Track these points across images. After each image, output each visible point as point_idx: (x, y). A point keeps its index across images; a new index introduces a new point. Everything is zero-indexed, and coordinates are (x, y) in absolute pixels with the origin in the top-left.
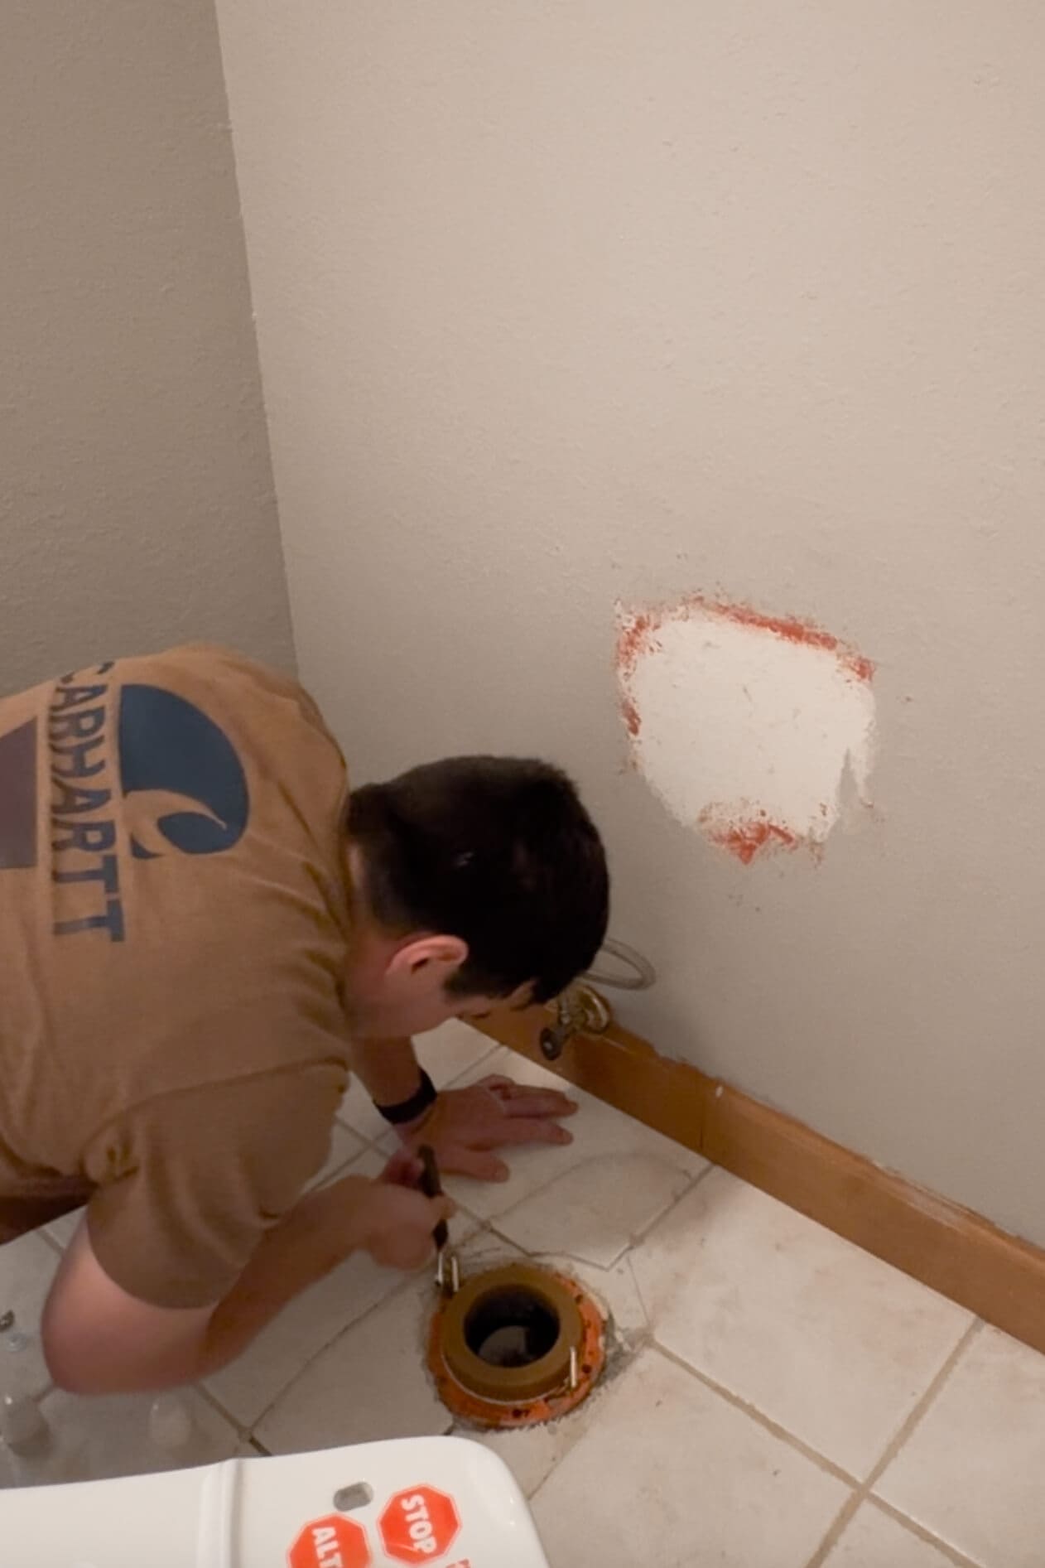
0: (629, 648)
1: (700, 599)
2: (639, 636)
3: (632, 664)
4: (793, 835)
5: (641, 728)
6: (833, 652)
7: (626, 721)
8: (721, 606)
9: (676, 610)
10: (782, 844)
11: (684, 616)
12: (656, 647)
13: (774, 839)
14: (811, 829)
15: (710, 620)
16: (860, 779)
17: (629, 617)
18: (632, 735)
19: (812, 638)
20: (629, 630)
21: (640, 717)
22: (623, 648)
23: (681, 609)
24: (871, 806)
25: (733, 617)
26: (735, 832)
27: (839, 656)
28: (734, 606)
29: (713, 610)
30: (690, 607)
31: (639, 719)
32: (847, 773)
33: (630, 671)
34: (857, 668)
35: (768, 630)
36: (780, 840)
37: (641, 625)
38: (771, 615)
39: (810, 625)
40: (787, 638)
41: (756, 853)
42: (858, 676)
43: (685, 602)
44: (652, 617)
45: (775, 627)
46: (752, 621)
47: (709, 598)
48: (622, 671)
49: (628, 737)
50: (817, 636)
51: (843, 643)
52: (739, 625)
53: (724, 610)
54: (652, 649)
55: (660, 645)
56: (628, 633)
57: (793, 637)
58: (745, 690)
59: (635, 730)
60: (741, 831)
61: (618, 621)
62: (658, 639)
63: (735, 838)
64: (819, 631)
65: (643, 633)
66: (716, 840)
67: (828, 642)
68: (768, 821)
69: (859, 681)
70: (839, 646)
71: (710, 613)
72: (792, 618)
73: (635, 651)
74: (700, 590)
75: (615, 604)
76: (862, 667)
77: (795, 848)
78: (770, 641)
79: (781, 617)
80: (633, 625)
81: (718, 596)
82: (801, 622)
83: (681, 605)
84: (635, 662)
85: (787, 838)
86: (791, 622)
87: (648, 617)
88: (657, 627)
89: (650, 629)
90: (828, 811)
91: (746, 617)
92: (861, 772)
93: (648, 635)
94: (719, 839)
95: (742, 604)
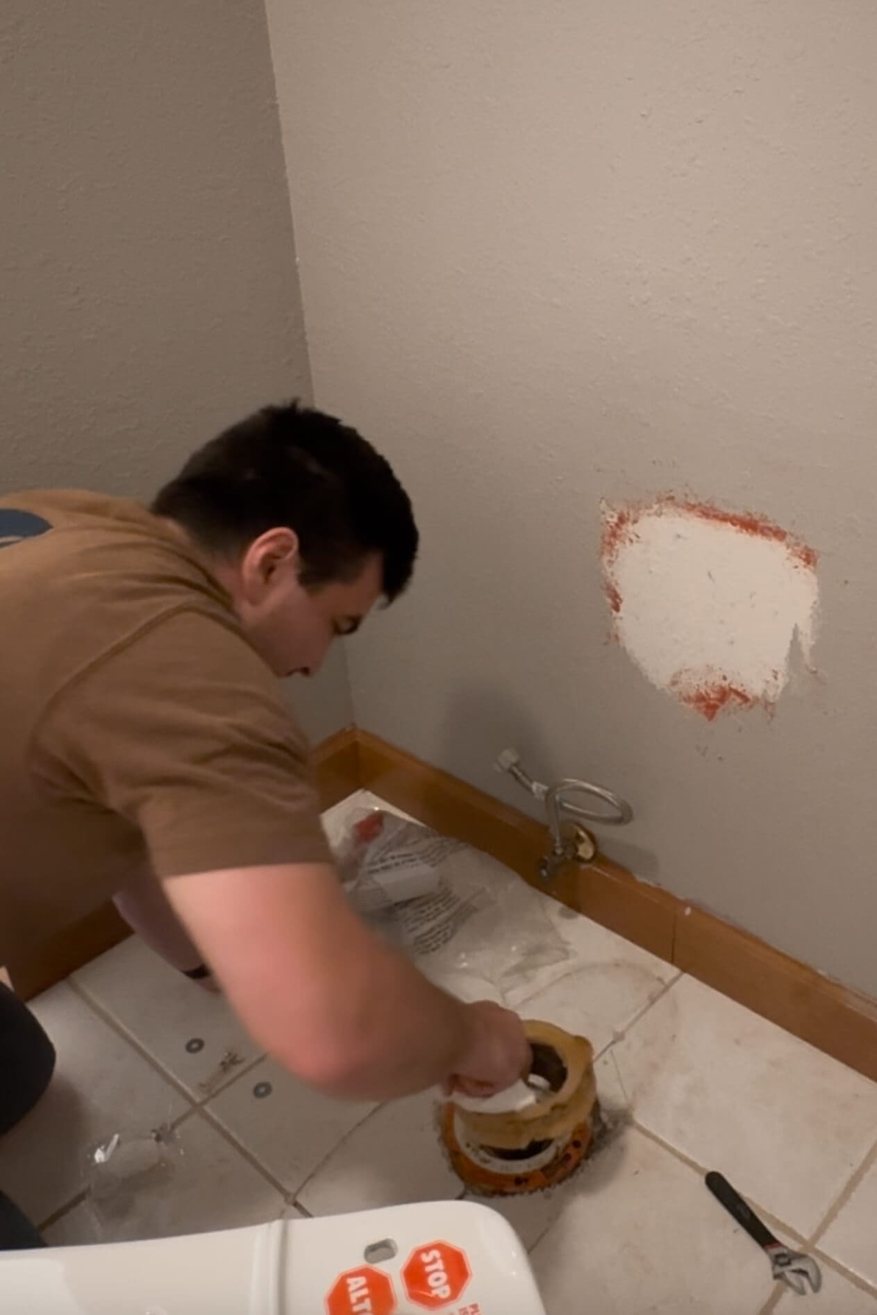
0: (612, 540)
1: (672, 498)
2: (620, 529)
3: (614, 553)
4: (750, 696)
5: (622, 607)
6: (784, 543)
7: (609, 601)
8: (689, 504)
9: (651, 508)
10: (740, 704)
11: (659, 512)
12: (634, 538)
13: (734, 700)
14: (765, 691)
15: (680, 516)
16: (805, 650)
17: (612, 513)
18: (614, 612)
19: (766, 531)
20: (612, 524)
21: (621, 597)
22: (607, 539)
23: (656, 507)
24: (815, 672)
25: (699, 514)
26: (701, 693)
27: (788, 546)
28: (700, 504)
29: (683, 507)
30: (663, 504)
31: (620, 599)
32: (795, 644)
33: (613, 559)
34: (804, 556)
35: (729, 525)
36: (739, 700)
37: (622, 520)
38: (731, 512)
39: (765, 519)
40: (744, 531)
41: (719, 711)
42: (803, 563)
43: (659, 501)
44: (631, 513)
45: (735, 522)
46: (716, 517)
47: (679, 497)
48: (606, 558)
49: (611, 613)
50: (770, 529)
51: (792, 535)
52: (704, 520)
53: (691, 508)
54: (631, 541)
55: (638, 537)
56: (611, 527)
57: (750, 530)
58: (710, 575)
59: (617, 608)
60: (707, 693)
61: (603, 516)
62: (637, 532)
63: (701, 698)
64: (771, 525)
65: (624, 527)
66: (685, 700)
67: (779, 534)
68: (729, 684)
69: (805, 567)
70: (788, 538)
71: (680, 510)
72: (749, 514)
73: (617, 542)
74: (671, 491)
75: (601, 502)
76: (808, 555)
77: (751, 707)
78: (731, 534)
79: (740, 513)
80: (615, 520)
81: (686, 495)
82: (756, 517)
83: (656, 503)
84: (618, 551)
85: (745, 699)
86: (748, 518)
87: (628, 514)
88: (635, 522)
89: (630, 524)
90: (779, 676)
91: (709, 513)
92: (807, 642)
93: (629, 527)
94: (688, 699)
95: (707, 502)
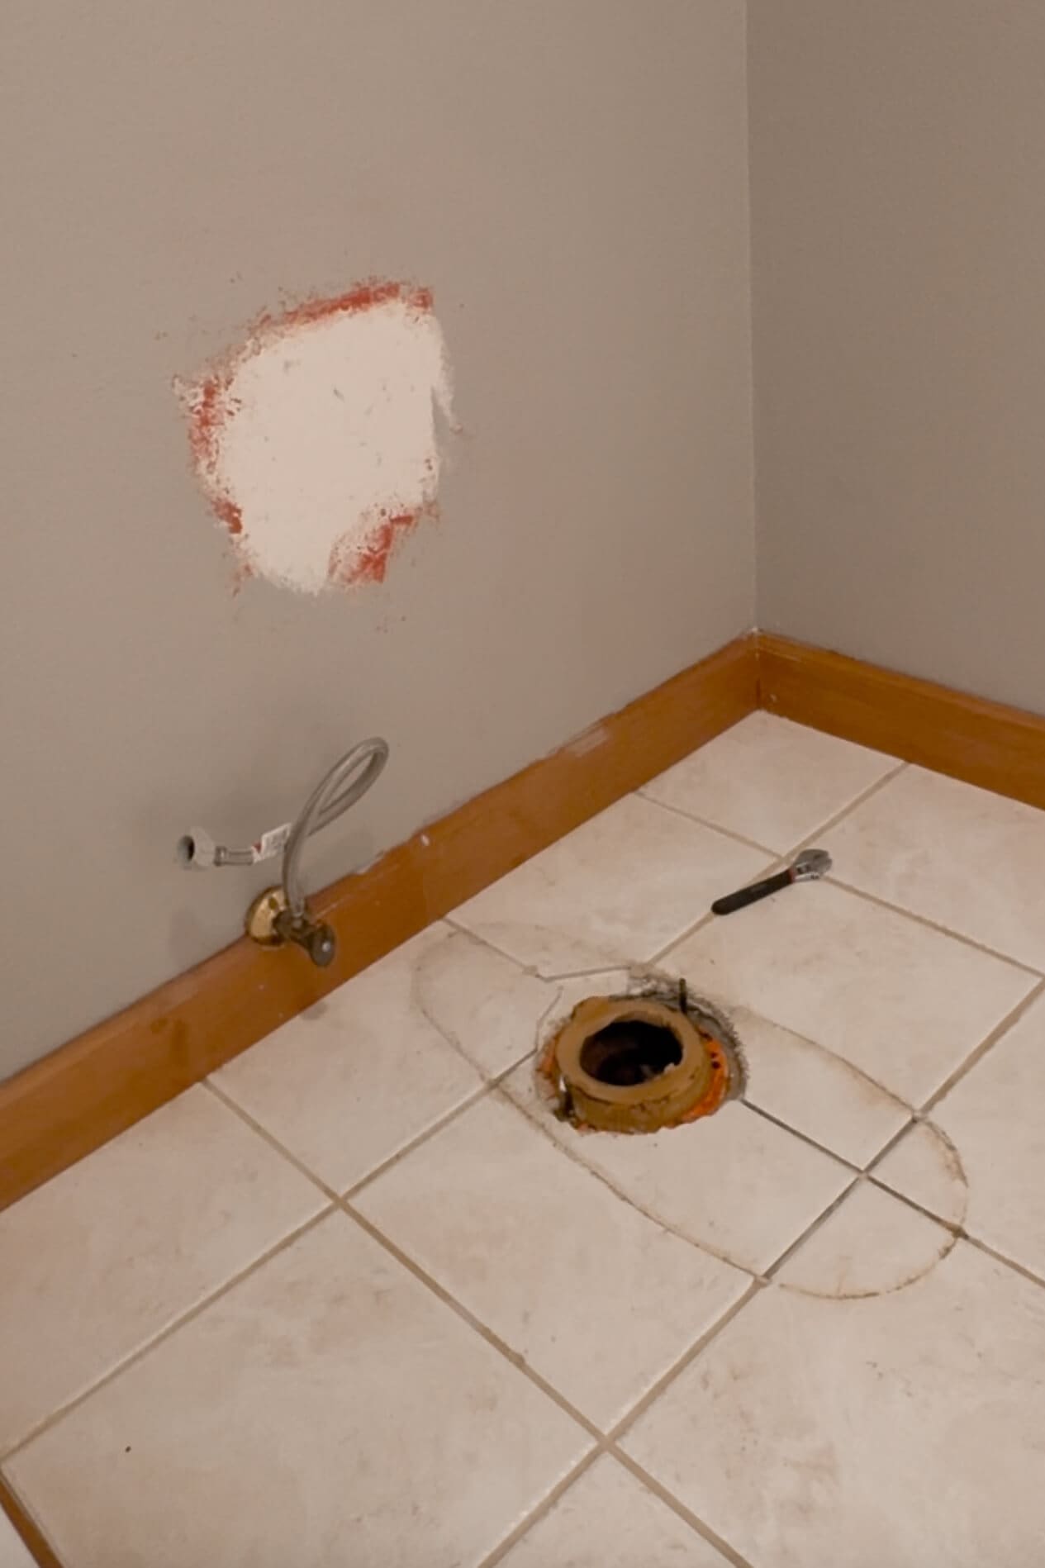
0: (204, 430)
1: (268, 317)
2: (212, 406)
3: (213, 448)
4: (412, 512)
5: (244, 520)
6: (399, 299)
7: (225, 524)
8: (290, 314)
9: (245, 348)
10: (406, 530)
11: (256, 348)
12: (233, 407)
13: (398, 532)
14: (424, 493)
15: (282, 336)
16: (447, 412)
17: (193, 390)
18: (235, 536)
19: (381, 295)
20: (199, 407)
21: (239, 506)
22: (197, 435)
23: (249, 343)
24: (460, 431)
25: (305, 319)
26: (365, 556)
27: (404, 299)
28: (302, 306)
29: (283, 323)
30: (258, 334)
31: (239, 511)
32: (437, 411)
33: (213, 459)
34: (420, 302)
35: (340, 312)
36: (402, 527)
37: (210, 392)
38: (337, 294)
39: (373, 280)
40: (358, 309)
41: (389, 562)
42: (421, 309)
43: (252, 331)
44: (220, 374)
45: (345, 304)
46: (323, 311)
47: (275, 311)
48: (204, 463)
49: (231, 541)
50: (382, 290)
51: (404, 283)
52: (313, 324)
53: (292, 317)
54: (231, 413)
55: (238, 401)
56: (198, 412)
57: (363, 305)
58: (336, 392)
59: (237, 527)
60: (370, 549)
61: (182, 405)
62: (234, 396)
63: (366, 560)
64: (381, 285)
65: (217, 399)
66: (350, 581)
67: (392, 291)
68: (390, 516)
69: (424, 313)
70: (403, 289)
71: (280, 328)
72: (358, 284)
73: (213, 429)
74: (264, 308)
75: (173, 385)
76: (423, 298)
77: (416, 525)
78: (346, 323)
79: (348, 289)
80: (201, 398)
81: (283, 303)
82: (367, 283)
83: (249, 338)
84: (217, 441)
85: (406, 520)
86: (357, 289)
87: (217, 378)
88: (229, 382)
89: (222, 390)
90: (433, 463)
91: (317, 310)
92: (445, 401)
93: (224, 397)
94: (354, 574)
95: (309, 298)
